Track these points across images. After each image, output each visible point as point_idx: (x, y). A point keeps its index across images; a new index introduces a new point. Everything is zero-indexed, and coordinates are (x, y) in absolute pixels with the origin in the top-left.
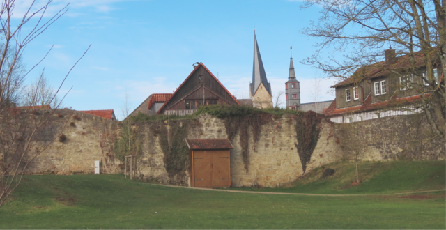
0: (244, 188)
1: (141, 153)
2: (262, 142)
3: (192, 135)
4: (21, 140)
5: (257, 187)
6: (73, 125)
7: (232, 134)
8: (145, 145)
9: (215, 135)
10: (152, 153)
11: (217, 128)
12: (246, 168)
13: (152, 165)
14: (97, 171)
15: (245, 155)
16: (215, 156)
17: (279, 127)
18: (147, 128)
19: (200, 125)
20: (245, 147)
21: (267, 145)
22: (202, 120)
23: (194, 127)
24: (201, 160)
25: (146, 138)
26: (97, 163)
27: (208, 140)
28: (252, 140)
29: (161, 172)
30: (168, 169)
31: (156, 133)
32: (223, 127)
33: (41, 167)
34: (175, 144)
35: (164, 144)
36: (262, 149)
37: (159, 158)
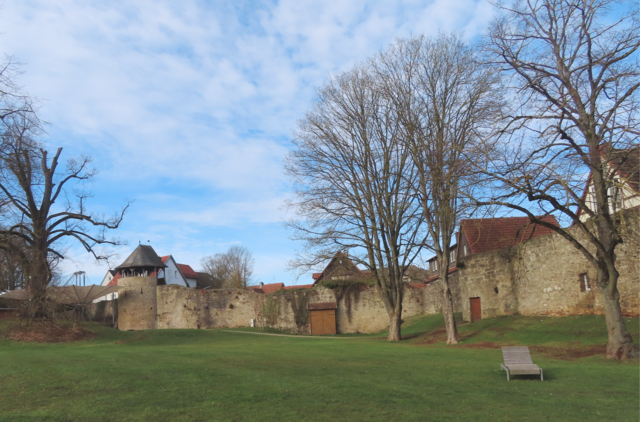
0: (349, 335)
1: (279, 313)
2: (361, 303)
3: (313, 301)
4: (207, 308)
5: (358, 333)
6: (237, 297)
7: (339, 299)
8: (282, 308)
9: (328, 300)
10: (287, 313)
11: (329, 295)
12: (350, 321)
13: (287, 321)
14: (252, 325)
15: (349, 312)
16: (325, 313)
17: (373, 293)
18: (283, 297)
19: (317, 293)
20: (349, 307)
21: (364, 305)
22: (318, 290)
23: (313, 295)
24: (316, 317)
25: (283, 304)
26: (252, 321)
27: (323, 304)
28: (353, 302)
29: (292, 325)
30: (297, 323)
31: (289, 300)
32: (333, 295)
33: (219, 323)
34: (301, 307)
35: (294, 307)
36: (361, 308)
37: (291, 316)
